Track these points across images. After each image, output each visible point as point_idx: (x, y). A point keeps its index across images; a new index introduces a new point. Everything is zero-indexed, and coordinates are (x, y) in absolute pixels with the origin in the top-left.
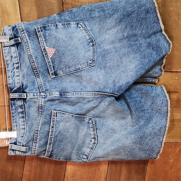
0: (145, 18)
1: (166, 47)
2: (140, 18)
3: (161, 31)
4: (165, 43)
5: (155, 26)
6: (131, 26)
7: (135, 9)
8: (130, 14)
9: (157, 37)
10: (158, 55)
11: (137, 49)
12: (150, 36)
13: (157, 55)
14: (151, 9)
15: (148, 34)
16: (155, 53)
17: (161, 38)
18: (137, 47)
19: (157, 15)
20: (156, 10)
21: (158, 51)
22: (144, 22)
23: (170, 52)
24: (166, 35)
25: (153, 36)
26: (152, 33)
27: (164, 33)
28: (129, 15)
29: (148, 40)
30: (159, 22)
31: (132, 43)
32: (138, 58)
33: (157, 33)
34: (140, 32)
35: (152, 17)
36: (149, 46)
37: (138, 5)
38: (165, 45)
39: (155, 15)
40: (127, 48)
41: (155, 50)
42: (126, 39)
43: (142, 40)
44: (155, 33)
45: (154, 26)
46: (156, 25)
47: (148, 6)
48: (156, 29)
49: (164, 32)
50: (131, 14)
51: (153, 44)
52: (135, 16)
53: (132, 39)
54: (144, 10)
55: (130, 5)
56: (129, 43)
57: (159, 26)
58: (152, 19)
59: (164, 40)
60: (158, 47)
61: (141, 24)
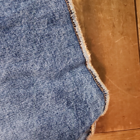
0: (48, 35)
1: (96, 102)
2: (35, 36)
3: (85, 63)
4: (94, 90)
5: (72, 53)
6: (16, 54)
7: (21, 14)
8: (8, 24)
9: (77, 76)
10: (80, 122)
11: (32, 107)
12: (61, 75)
13: (78, 120)
14: (61, 15)
15: (55, 70)
16: (73, 114)
17: (85, 78)
18: (32, 100)
19: (74, 30)
20: (71, 19)
21: (79, 109)
22: (46, 45)
23: (105, 111)
24: (95, 72)
25: (68, 74)
26: (65, 69)
27: (90, 66)
28: (7, 28)
29: (58, 84)
30: (80, 45)
31: (21, 91)
32: (34, 129)
33: (77, 67)
34: (38, 67)
35: (64, 32)
36: (60, 97)
37: (29, 4)
38: (95, 95)
39: (70, 28)
40: (9, 104)
41: (71, 108)
42: (5, 82)
43: (43, 84)
44: (71, 68)
45: (68, 53)
46: (73, 51)
47: (54, 9)
48: (74, 60)
49: (90, 64)
50: (13, 25)
51: (67, 93)
52: (24, 31)
53: (20, 82)
54: (45, 17)
55: (7, 4)
56: (12, 91)
57: (80, 53)
58: (65, 39)
59: (91, 84)
60: (79, 99)
61: (40, 49)
